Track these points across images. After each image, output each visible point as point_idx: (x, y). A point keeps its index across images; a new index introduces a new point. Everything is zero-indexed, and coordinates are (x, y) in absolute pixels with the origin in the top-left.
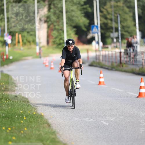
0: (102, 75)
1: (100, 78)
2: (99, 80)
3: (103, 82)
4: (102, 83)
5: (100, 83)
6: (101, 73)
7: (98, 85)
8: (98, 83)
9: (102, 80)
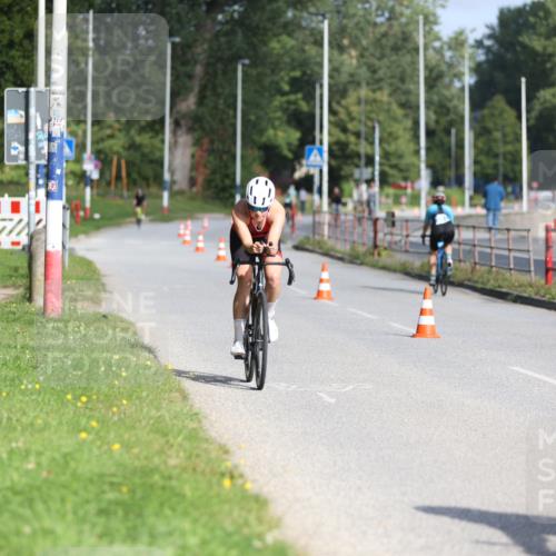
0: (325, 275)
1: (321, 281)
2: (319, 286)
3: (329, 292)
4: (325, 295)
5: (319, 294)
6: (323, 270)
7: (316, 298)
8: (315, 295)
9: (325, 287)
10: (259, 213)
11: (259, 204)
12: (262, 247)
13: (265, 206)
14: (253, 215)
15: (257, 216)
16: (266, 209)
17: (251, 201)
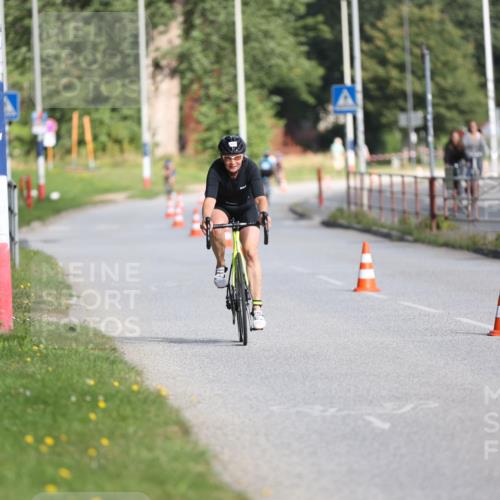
0: (367, 258)
1: (362, 266)
2: (359, 273)
3: (373, 281)
4: (368, 285)
5: (361, 284)
6: (364, 252)
7: (355, 290)
8: (354, 285)
9: (367, 274)
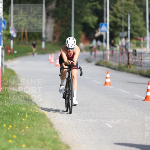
0: (108, 76)
1: (107, 78)
2: (105, 80)
3: (110, 83)
5: (106, 83)
6: (107, 73)
7: (104, 85)
8: (104, 83)
9: (108, 80)
10: (70, 50)
11: (70, 47)
12: (70, 62)
13: (72, 47)
14: (68, 51)
15: (70, 51)
16: (73, 49)
17: (67, 46)
